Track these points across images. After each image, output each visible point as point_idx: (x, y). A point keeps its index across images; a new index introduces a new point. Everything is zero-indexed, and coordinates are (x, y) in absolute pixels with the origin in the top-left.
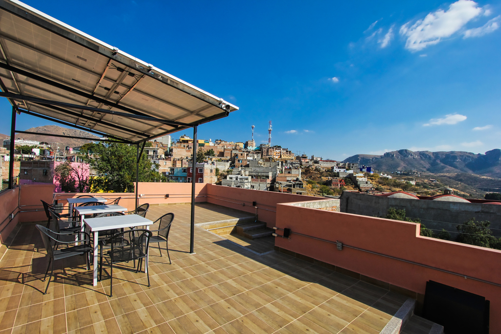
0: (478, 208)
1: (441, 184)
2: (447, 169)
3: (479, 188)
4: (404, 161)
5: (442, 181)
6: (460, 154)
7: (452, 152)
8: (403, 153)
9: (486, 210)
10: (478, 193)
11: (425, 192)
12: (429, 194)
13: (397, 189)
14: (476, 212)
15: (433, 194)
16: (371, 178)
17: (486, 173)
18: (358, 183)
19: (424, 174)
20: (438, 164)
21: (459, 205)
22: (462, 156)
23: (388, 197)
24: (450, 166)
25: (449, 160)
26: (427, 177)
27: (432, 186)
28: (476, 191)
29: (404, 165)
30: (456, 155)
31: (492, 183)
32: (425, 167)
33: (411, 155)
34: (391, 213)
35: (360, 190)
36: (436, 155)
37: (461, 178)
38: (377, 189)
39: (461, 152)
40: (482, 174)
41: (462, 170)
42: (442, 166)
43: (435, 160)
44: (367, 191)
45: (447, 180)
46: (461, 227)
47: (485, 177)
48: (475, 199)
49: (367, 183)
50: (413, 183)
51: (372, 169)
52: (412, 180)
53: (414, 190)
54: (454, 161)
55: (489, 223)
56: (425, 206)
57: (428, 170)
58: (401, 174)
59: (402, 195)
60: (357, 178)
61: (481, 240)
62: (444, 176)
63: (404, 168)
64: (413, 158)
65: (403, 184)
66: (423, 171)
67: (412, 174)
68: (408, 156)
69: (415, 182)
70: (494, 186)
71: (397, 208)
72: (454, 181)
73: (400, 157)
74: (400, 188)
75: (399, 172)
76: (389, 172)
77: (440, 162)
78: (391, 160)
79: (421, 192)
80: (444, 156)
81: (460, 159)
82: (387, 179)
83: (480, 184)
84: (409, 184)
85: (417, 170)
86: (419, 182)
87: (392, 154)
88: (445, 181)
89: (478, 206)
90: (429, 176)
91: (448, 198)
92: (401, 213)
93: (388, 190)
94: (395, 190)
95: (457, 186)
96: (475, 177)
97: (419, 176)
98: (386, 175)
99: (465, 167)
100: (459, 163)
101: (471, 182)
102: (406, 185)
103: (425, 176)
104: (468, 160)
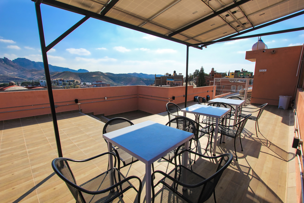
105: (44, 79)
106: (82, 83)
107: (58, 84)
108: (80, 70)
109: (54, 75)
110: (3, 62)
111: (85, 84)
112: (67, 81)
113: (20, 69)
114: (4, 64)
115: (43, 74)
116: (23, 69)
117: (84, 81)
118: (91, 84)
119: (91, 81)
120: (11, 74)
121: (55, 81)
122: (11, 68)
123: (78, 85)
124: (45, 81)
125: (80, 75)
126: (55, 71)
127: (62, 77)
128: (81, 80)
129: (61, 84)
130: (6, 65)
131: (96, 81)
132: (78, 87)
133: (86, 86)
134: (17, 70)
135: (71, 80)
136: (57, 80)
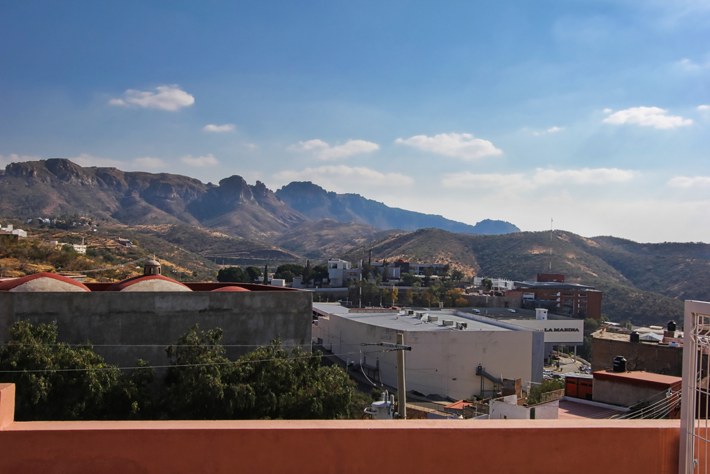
0: (203, 303)
1: (142, 250)
2: (154, 215)
3: (209, 258)
5: (143, 243)
6: (178, 181)
7: (163, 176)
8: (58, 169)
9: (217, 305)
10: (207, 269)
11: (108, 271)
12: (115, 277)
13: (42, 267)
14: (200, 311)
15: (125, 274)
17: (219, 224)
19: (105, 225)
20: (135, 202)
22: (181, 186)
23: (13, 290)
24: (159, 207)
25: (158, 195)
26: (113, 233)
27: (123, 255)
28: (204, 265)
29: (59, 202)
30: (169, 182)
31: (229, 247)
32: (108, 209)
34: (19, 338)
36: (132, 177)
37: (179, 235)
39: (179, 177)
40: (213, 227)
41: (180, 217)
42: (145, 208)
43: (129, 193)
45: (152, 242)
46: (173, 350)
47: (218, 234)
50: (81, 249)
52: (78, 240)
53: (83, 268)
54: (166, 198)
55: (220, 333)
56: (103, 308)
57: (115, 215)
58: (51, 226)
59: (50, 284)
61: (209, 372)
62: (148, 233)
63: (59, 209)
64: (82, 183)
65: (56, 254)
66: (103, 220)
67: (78, 225)
68: (71, 177)
69: (85, 246)
70: (231, 252)
71: (37, 320)
72: (167, 242)
73: (48, 178)
74: (47, 264)
75: (48, 220)
76: (20, 219)
77: (140, 197)
78: (26, 186)
79: (97, 273)
80: (148, 185)
81: (178, 193)
82: (12, 238)
83: (211, 249)
84: (70, 254)
85: (89, 216)
86: (96, 247)
87: (27, 169)
88: (148, 244)
89: (204, 297)
90: (116, 231)
91: (151, 283)
92: (45, 333)
93: (15, 269)
94: (33, 269)
95: (172, 255)
96: (202, 234)
97: (95, 230)
98: (9, 228)
99: (185, 211)
100: (175, 202)
101: (196, 246)
102: (64, 256)
103: (109, 231)
104: (191, 195)
105: (349, 255)
106: (478, 281)
107: (385, 280)
108: (487, 223)
109: (387, 241)
110: (252, 197)
111: (487, 285)
112: (422, 270)
113: (291, 219)
114: (253, 203)
115: (352, 238)
116: (297, 217)
117: (491, 269)
118: (515, 284)
119: (519, 272)
120: (263, 236)
121: (376, 266)
122: (268, 217)
123: (459, 289)
124: (344, 265)
125: (479, 244)
126: (392, 228)
127: (411, 250)
128: (481, 266)
129: (398, 281)
130: (256, 208)
131: (538, 275)
132: (459, 296)
133: (491, 294)
134: (282, 222)
135: (435, 267)
136: (385, 264)
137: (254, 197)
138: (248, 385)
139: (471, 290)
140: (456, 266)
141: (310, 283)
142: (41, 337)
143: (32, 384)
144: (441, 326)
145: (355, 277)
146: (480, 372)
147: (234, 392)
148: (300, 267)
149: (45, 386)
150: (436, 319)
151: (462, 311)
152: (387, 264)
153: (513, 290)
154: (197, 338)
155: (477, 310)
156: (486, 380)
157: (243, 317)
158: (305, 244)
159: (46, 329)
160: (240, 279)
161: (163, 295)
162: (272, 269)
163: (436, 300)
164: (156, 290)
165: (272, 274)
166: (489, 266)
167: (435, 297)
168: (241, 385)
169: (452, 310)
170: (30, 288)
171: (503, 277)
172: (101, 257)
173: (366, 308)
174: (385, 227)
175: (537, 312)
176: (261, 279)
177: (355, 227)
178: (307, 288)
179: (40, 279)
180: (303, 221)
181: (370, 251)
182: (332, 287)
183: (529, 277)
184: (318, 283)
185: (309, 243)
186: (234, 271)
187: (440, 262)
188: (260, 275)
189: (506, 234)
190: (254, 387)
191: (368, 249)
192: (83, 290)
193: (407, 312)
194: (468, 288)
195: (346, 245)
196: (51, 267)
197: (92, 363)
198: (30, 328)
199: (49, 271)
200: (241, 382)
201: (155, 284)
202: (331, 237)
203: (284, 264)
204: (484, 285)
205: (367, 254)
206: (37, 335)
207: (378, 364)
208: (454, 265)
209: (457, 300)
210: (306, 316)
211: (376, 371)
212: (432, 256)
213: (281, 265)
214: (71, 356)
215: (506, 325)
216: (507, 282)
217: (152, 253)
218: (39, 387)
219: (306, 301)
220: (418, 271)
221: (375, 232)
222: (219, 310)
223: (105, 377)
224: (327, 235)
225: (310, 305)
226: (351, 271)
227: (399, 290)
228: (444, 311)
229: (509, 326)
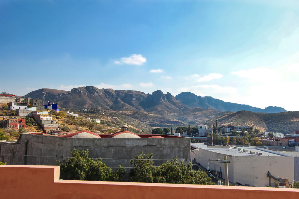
0: (145, 142)
1: (122, 121)
2: (126, 107)
3: (149, 125)
4: (91, 98)
5: (122, 118)
6: (135, 93)
7: (130, 91)
8: (90, 89)
9: (150, 144)
10: (147, 129)
11: (109, 130)
12: (111, 132)
13: (84, 128)
14: (144, 146)
15: (115, 131)
16: (57, 116)
17: (152, 111)
18: (43, 123)
19: (108, 112)
20: (119, 102)
21: (132, 140)
22: (137, 95)
23: (73, 137)
24: (128, 104)
25: (128, 99)
26: (111, 115)
27: (115, 123)
28: (147, 127)
29: (91, 103)
30: (132, 94)
32: (108, 105)
33: (97, 92)
34: (74, 156)
35: (45, 132)
36: (118, 92)
37: (136, 115)
38: (63, 129)
39: (136, 92)
40: (150, 111)
41: (137, 108)
42: (123, 104)
43: (117, 98)
44: (51, 133)
45: (126, 118)
46: (133, 162)
47: (152, 114)
48: (146, 134)
49: (52, 122)
50: (98, 121)
51: (58, 106)
52: (97, 118)
53: (99, 129)
54: (131, 100)
55: (152, 155)
56: (106, 145)
57: (111, 108)
58: (87, 112)
59: (86, 135)
60: (41, 117)
61: (147, 171)
62: (124, 114)
63: (90, 105)
64: (99, 95)
65: (89, 123)
66: (107, 109)
67: (97, 112)
68: (95, 93)
69: (100, 120)
70: (157, 122)
71: (81, 149)
72: (131, 118)
73: (86, 93)
74: (86, 127)
75: (86, 110)
76: (76, 110)
77: (121, 100)
78: (78, 97)
79: (105, 131)
80: (124, 95)
81: (136, 98)
82: (73, 117)
83: (149, 121)
84: (94, 123)
85: (102, 108)
86: (104, 120)
87: (79, 90)
88: (124, 119)
89: (145, 140)
90: (112, 114)
91: (124, 134)
92: (84, 154)
93: (74, 129)
94: (81, 129)
95: (134, 123)
96: (145, 114)
97: (104, 114)
98: (72, 113)
99: (139, 105)
100: (134, 101)
101: (143, 119)
102: (92, 124)
103: (109, 114)
104: (141, 99)
105: (207, 122)
106: (266, 134)
107: (223, 133)
108: (270, 108)
109: (224, 117)
111: (271, 136)
112: (240, 129)
113: (182, 107)
114: (166, 101)
115: (209, 115)
116: (184, 107)
117: (273, 129)
118: (285, 135)
119: (286, 130)
120: (170, 115)
121: (219, 128)
122: (172, 107)
123: (258, 137)
124: (205, 127)
125: (267, 117)
126: (226, 111)
127: (235, 120)
128: (268, 127)
129: (229, 134)
130: (167, 103)
131: (296, 131)
132: (257, 141)
133: (273, 140)
134: (178, 109)
135: (246, 128)
136: (223, 126)
137: (167, 99)
138: (163, 177)
139: (263, 138)
140: (256, 127)
141: (191, 135)
142: (83, 156)
143: (79, 174)
144: (250, 154)
145: (210, 132)
146: (269, 175)
147: (157, 180)
148: (186, 128)
149: (84, 175)
150: (247, 151)
151: (259, 147)
152: (224, 126)
153: (284, 138)
154: (142, 157)
155: (266, 147)
156: (272, 179)
157: (161, 149)
158: (188, 118)
159: (85, 152)
160: (161, 133)
161: (129, 139)
162: (174, 129)
163: (247, 142)
164: (126, 137)
165: (174, 131)
166: (271, 127)
167: (246, 141)
168: (160, 177)
169: (255, 147)
170: (79, 136)
171: (279, 132)
172: (106, 124)
173: (215, 145)
174: (223, 110)
175: (296, 148)
176: (170, 133)
177: (210, 111)
178: (189, 137)
179: (83, 133)
180: (187, 108)
181: (216, 121)
182: (200, 136)
183: (292, 132)
184: (194, 135)
185: (190, 118)
186: (159, 130)
187: (248, 125)
188: (169, 131)
189: (279, 112)
190: (166, 178)
191: (216, 120)
192: (98, 137)
193: (234, 148)
194: (262, 137)
195: (206, 118)
196: (87, 128)
197: (101, 166)
198: (79, 152)
199: (87, 130)
200: (160, 176)
201: (126, 135)
202: (199, 115)
203: (180, 126)
204: (270, 136)
205: (215, 122)
206: (81, 155)
207: (221, 170)
208: (255, 127)
209: (257, 142)
210: (188, 148)
211: (220, 173)
212: (245, 123)
213: (178, 127)
214: (93, 164)
215: (281, 154)
216: (281, 134)
217: (126, 122)
218: (81, 175)
219: (188, 142)
220: (238, 129)
221: (219, 112)
222: (151, 145)
223: (107, 172)
224: (198, 114)
225: (189, 143)
226: (208, 129)
227: (230, 138)
228: (251, 147)
229: (282, 154)
